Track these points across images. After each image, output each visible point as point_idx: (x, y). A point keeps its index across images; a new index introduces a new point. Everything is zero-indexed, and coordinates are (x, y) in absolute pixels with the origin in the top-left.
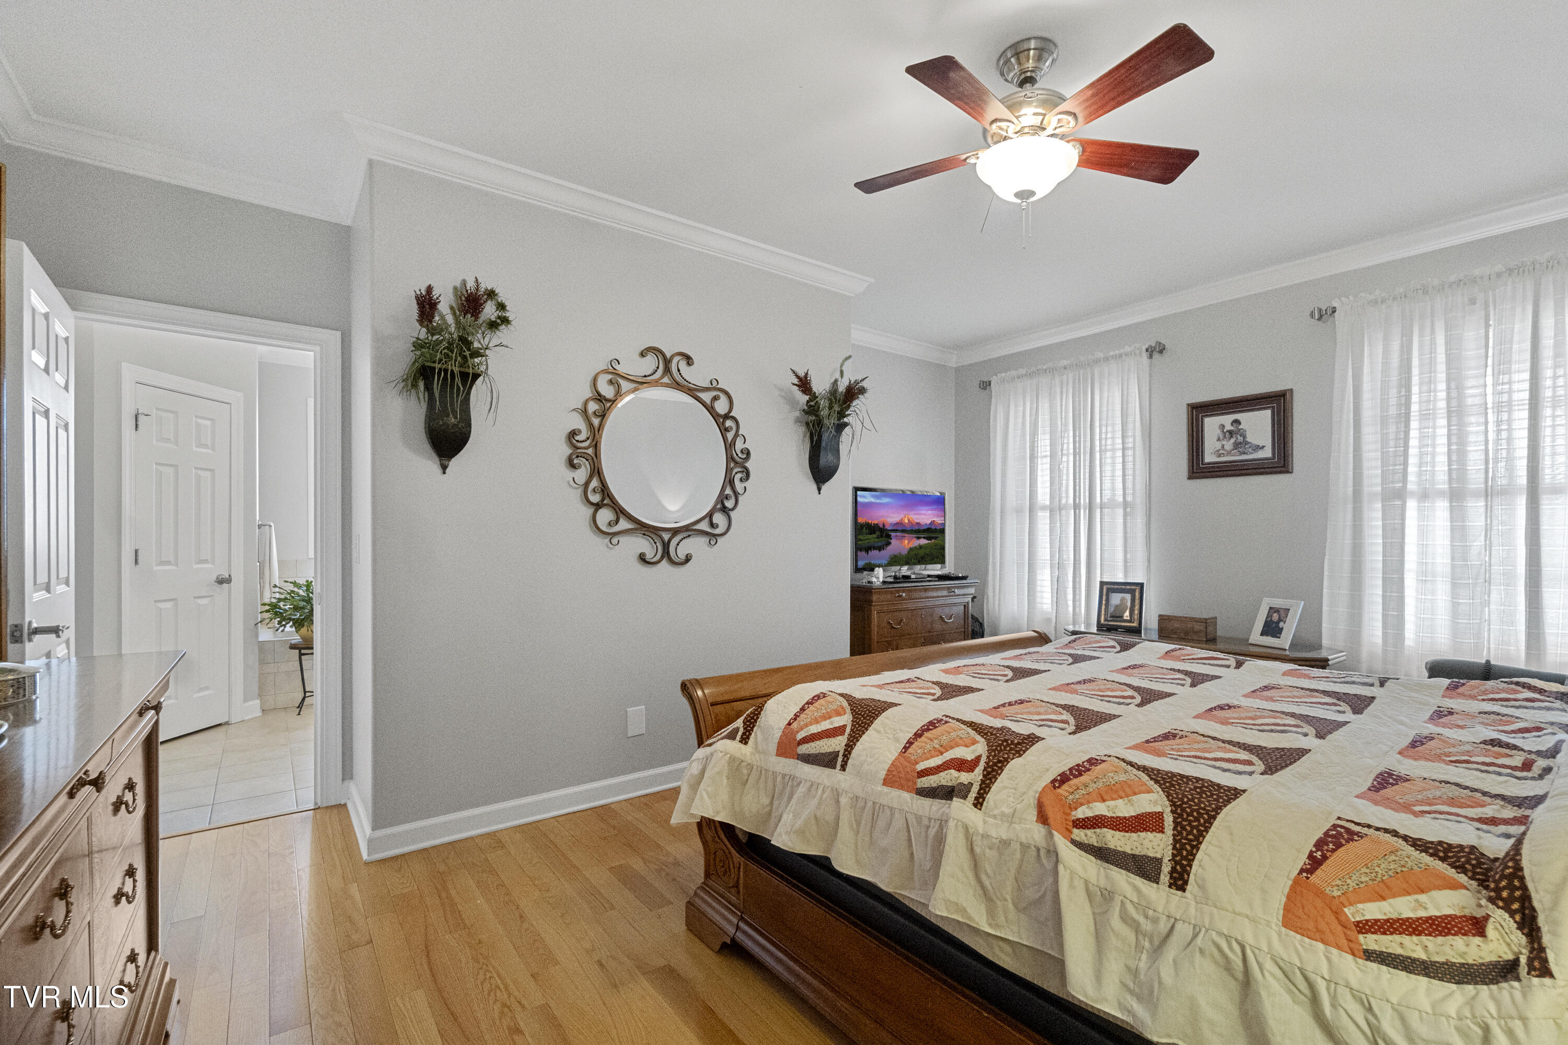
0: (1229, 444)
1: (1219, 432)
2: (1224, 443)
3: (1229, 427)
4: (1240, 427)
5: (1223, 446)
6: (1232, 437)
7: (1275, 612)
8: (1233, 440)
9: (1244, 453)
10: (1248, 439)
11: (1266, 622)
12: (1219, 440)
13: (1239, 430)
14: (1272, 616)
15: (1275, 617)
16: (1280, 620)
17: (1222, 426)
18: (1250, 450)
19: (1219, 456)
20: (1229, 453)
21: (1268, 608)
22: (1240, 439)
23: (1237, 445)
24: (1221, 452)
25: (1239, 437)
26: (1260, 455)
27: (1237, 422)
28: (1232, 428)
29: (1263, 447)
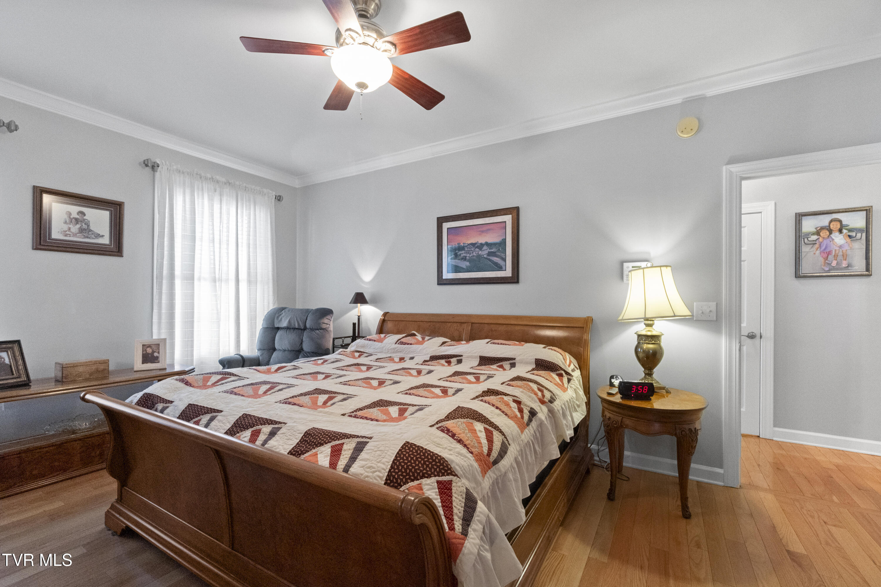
0: (75, 229)
1: (66, 217)
2: (71, 226)
3: (75, 215)
4: (85, 218)
5: (69, 229)
6: (77, 223)
7: (148, 347)
8: (78, 226)
9: (87, 237)
10: (92, 228)
11: (143, 354)
12: (65, 222)
13: (84, 220)
14: (146, 350)
15: (149, 350)
16: (153, 352)
17: (70, 214)
18: (93, 236)
19: (66, 235)
20: (75, 235)
21: (141, 346)
22: (85, 226)
23: (81, 230)
24: (68, 232)
25: (84, 225)
26: (100, 241)
27: (82, 213)
28: (78, 217)
29: (103, 236)
